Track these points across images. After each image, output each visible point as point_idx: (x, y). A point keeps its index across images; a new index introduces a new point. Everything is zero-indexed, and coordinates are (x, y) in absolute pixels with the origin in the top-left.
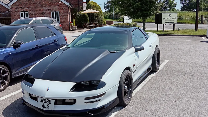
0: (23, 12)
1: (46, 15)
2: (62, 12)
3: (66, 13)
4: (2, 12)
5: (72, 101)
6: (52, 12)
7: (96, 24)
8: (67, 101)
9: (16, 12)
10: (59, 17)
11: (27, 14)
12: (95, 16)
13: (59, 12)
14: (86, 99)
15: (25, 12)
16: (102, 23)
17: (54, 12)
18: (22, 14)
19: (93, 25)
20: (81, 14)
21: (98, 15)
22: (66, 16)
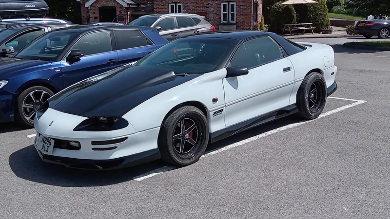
0: (174, 4)
1: (212, 9)
2: (242, 4)
3: (248, 6)
4: (142, 4)
5: (77, 145)
6: (222, 4)
7: (308, 26)
8: (73, 144)
9: (162, 4)
10: (235, 12)
11: (180, 7)
12: (310, 11)
13: (235, 3)
14: (94, 143)
15: (178, 5)
16: (322, 24)
17: (227, 3)
18: (172, 7)
19: (301, 28)
20: (280, 7)
21: (315, 8)
22: (247, 11)
